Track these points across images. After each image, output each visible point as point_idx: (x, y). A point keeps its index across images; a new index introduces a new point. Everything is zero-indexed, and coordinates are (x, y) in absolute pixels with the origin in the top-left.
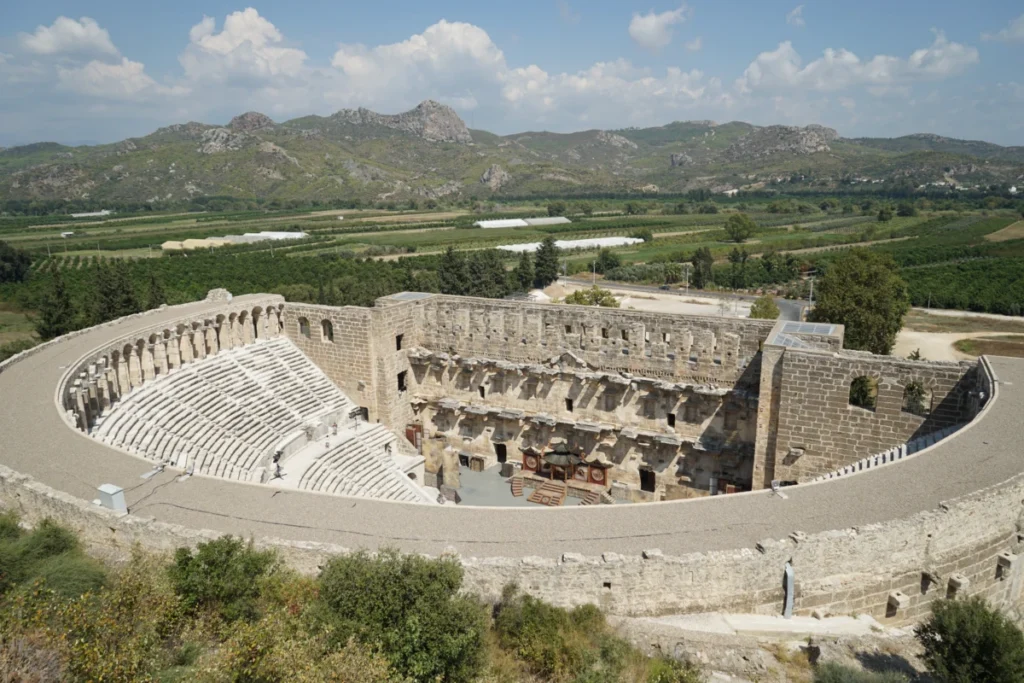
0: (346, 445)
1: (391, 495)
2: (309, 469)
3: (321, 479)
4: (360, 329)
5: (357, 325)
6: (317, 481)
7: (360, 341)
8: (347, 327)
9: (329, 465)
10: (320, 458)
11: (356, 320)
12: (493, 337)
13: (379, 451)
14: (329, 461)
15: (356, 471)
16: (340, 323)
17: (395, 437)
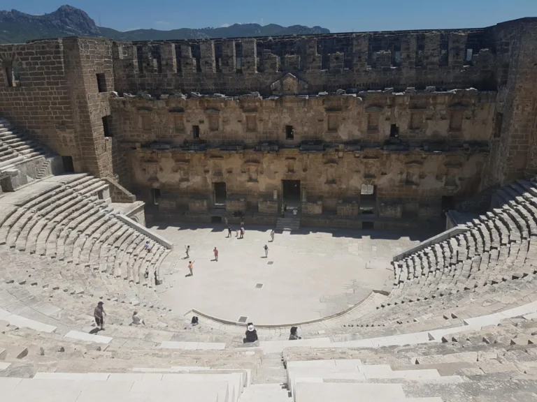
0: (53, 193)
1: (117, 239)
2: (8, 217)
3: (28, 226)
4: (53, 63)
5: (49, 58)
6: (22, 228)
7: (54, 78)
8: (37, 64)
9: (34, 212)
10: (21, 206)
11: (46, 53)
12: (204, 69)
13: (93, 198)
14: (34, 209)
15: (69, 217)
16: (27, 59)
17: (107, 185)
